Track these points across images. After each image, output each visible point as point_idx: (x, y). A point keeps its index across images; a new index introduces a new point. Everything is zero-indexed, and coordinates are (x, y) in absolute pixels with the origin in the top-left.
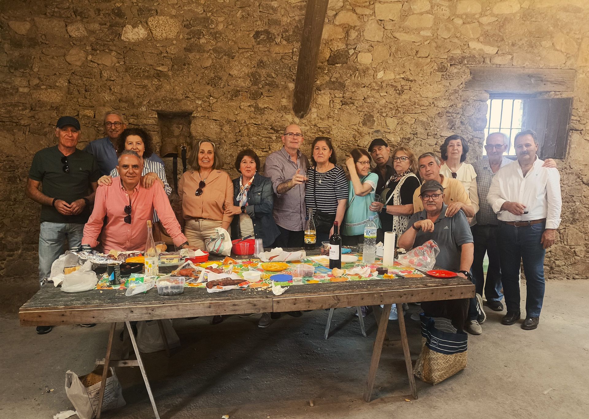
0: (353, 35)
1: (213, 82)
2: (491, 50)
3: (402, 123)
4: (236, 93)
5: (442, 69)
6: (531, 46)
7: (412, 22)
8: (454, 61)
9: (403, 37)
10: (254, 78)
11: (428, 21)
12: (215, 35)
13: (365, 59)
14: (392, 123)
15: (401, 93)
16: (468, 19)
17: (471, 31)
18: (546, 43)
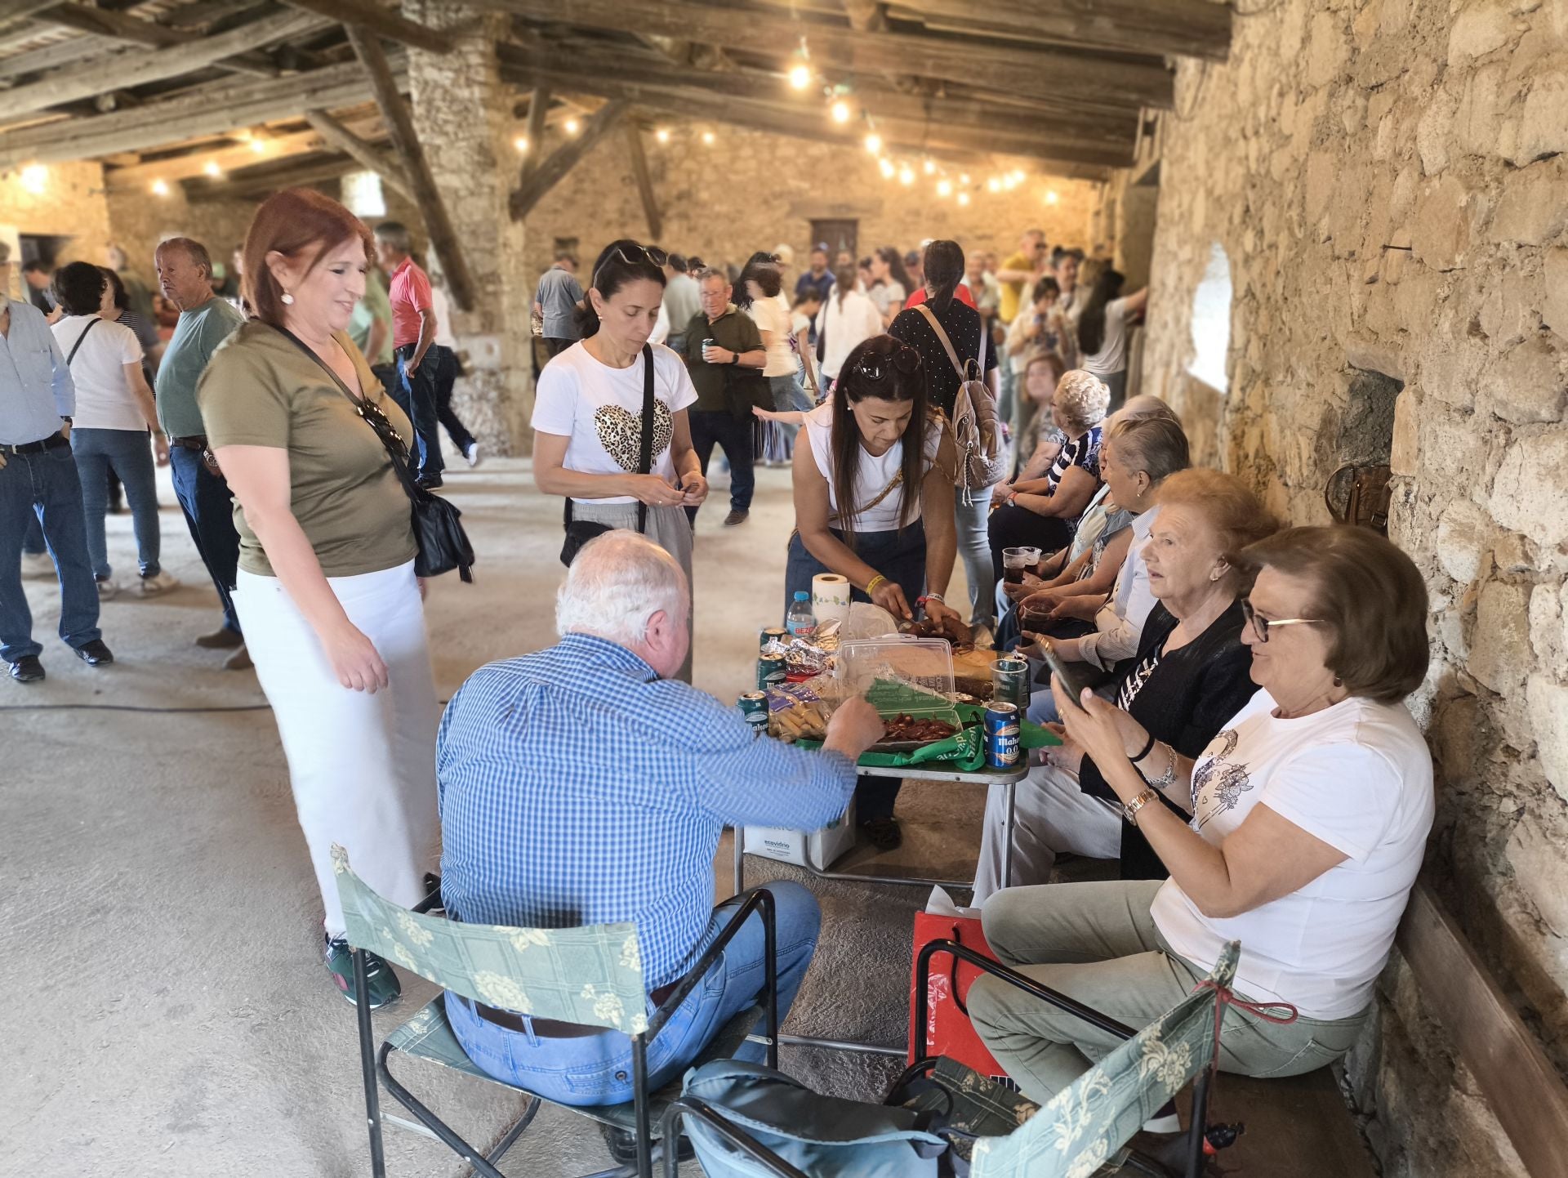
0: (694, 177)
1: (593, 215)
2: (805, 185)
3: (736, 246)
4: (608, 223)
5: (766, 202)
6: (842, 180)
7: (739, 165)
8: (779, 196)
9: (733, 178)
10: (622, 212)
11: (753, 164)
12: (594, 181)
13: (704, 195)
14: (728, 246)
15: (733, 221)
16: (786, 161)
17: (788, 171)
18: (854, 178)
